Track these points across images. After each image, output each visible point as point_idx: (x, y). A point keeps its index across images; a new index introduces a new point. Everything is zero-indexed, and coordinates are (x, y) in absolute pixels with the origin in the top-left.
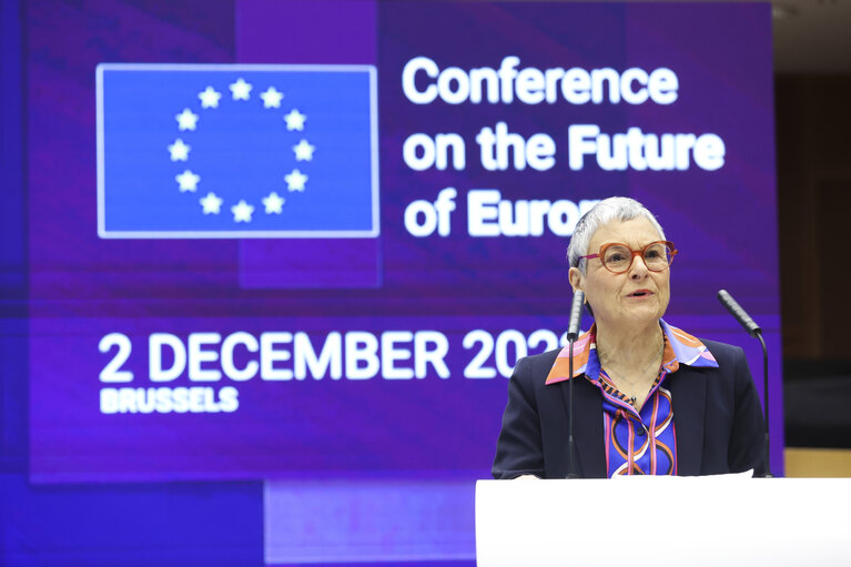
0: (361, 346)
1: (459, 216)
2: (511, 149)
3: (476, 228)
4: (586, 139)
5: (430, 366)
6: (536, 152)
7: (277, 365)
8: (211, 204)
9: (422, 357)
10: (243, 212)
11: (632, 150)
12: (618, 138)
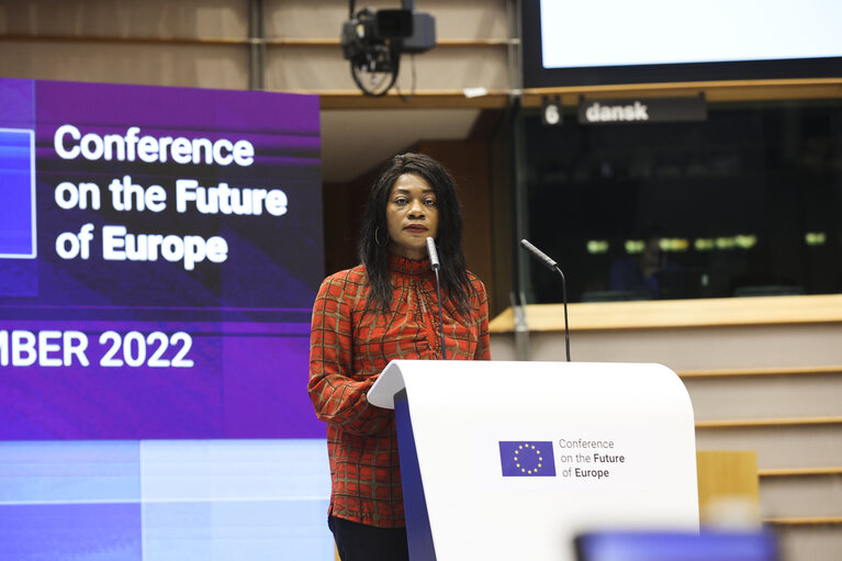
0: (23, 341)
1: (96, 245)
2: (134, 195)
3: (109, 254)
4: (188, 190)
5: (74, 357)
6: (152, 199)
9: (68, 350)
11: (221, 200)
12: (212, 191)
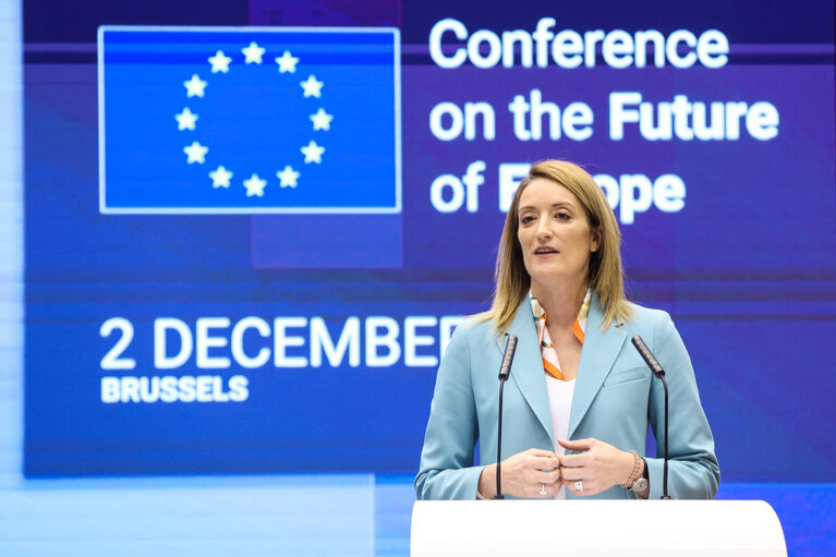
0: (382, 331)
1: (489, 190)
2: (546, 118)
4: (627, 107)
7: (291, 352)
8: (221, 178)
10: (255, 186)
11: (677, 119)
12: (664, 108)
